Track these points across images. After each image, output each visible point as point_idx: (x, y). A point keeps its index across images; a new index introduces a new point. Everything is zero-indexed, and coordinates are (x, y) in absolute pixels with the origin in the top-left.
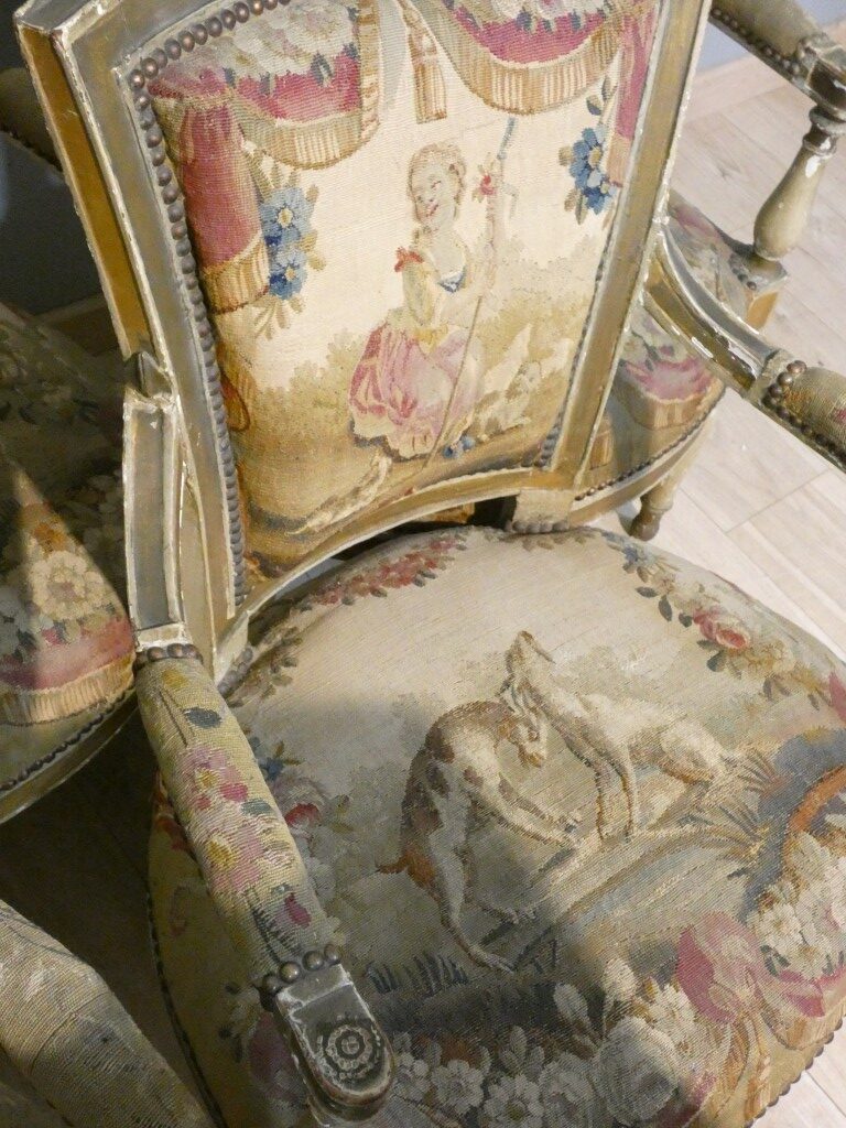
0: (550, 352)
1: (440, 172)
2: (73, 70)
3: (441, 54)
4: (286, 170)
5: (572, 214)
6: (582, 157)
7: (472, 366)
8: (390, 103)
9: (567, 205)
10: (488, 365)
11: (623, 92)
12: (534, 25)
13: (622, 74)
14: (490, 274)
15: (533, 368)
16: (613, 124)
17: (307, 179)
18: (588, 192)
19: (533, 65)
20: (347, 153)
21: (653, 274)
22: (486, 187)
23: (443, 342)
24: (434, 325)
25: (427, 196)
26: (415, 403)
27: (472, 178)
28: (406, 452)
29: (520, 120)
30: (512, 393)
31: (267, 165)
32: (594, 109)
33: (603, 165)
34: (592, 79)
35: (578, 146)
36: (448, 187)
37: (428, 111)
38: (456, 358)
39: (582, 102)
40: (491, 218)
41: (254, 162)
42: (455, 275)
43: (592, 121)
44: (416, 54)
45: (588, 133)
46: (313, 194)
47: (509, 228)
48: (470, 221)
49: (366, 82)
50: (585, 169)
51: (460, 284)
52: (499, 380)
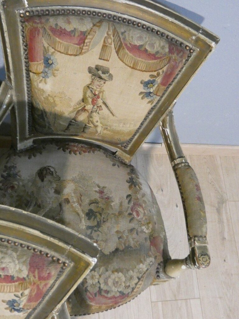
5: (8, 311)
6: (11, 303)
9: (6, 309)
13: (30, 293)
16: (25, 301)
18: (14, 309)
32: (17, 296)
35: (9, 301)
39: (12, 294)
43: (16, 298)
45: (14, 300)
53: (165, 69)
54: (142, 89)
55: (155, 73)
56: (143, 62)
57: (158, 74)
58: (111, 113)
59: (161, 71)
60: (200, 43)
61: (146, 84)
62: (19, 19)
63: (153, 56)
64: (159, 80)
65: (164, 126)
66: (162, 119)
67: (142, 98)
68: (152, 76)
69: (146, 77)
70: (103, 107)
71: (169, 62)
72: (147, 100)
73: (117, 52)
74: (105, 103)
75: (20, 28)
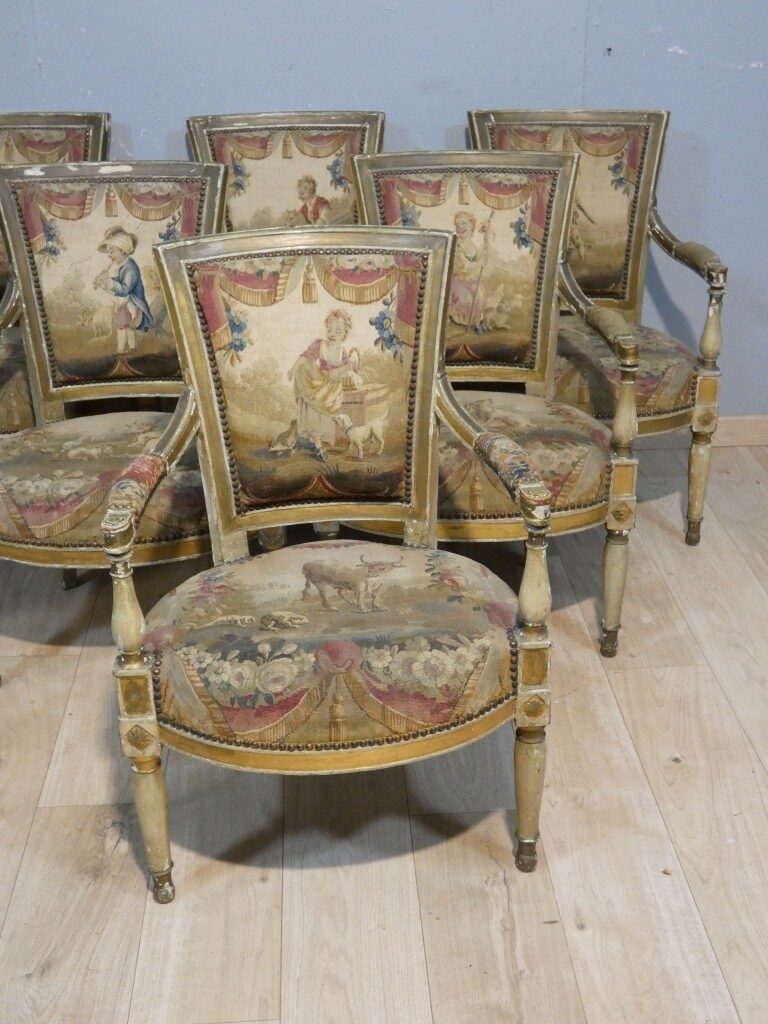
0: (513, 298)
1: (466, 220)
2: (356, 165)
3: (469, 187)
4: (412, 204)
5: (516, 246)
6: (518, 227)
7: (481, 293)
8: (450, 197)
9: (514, 242)
10: (488, 295)
11: (533, 208)
12: (502, 185)
13: (533, 202)
14: (486, 259)
15: (507, 303)
16: (530, 217)
17: (418, 208)
18: (521, 239)
19: (501, 196)
20: (433, 206)
21: (560, 283)
22: (483, 230)
23: (467, 278)
24: (464, 271)
25: (461, 227)
26: (457, 299)
27: (478, 226)
28: (456, 319)
29: (496, 211)
30: (499, 310)
31: (405, 200)
32: (522, 212)
33: (527, 231)
34: (522, 203)
35: (516, 223)
36: (469, 226)
37: (462, 201)
38: (474, 287)
39: (518, 209)
40: (486, 240)
41: (401, 199)
42: (472, 256)
43: (522, 216)
44: (461, 186)
45: (520, 219)
46: (419, 213)
47: (492, 244)
48: (478, 239)
49: (443, 189)
50: (519, 231)
51: (474, 259)
52: (493, 303)
53: (626, 147)
54: (611, 176)
55: (619, 154)
56: (604, 147)
57: (623, 154)
58: (590, 219)
59: (623, 150)
60: (652, 117)
61: (615, 169)
62: (488, 131)
63: (613, 138)
64: (625, 161)
65: (652, 226)
66: (647, 219)
67: (616, 189)
68: (617, 158)
69: (612, 161)
70: (579, 212)
71: (628, 139)
72: (621, 190)
73: (578, 144)
74: (580, 207)
75: (489, 140)
